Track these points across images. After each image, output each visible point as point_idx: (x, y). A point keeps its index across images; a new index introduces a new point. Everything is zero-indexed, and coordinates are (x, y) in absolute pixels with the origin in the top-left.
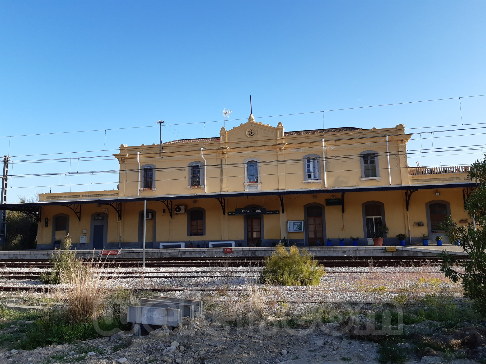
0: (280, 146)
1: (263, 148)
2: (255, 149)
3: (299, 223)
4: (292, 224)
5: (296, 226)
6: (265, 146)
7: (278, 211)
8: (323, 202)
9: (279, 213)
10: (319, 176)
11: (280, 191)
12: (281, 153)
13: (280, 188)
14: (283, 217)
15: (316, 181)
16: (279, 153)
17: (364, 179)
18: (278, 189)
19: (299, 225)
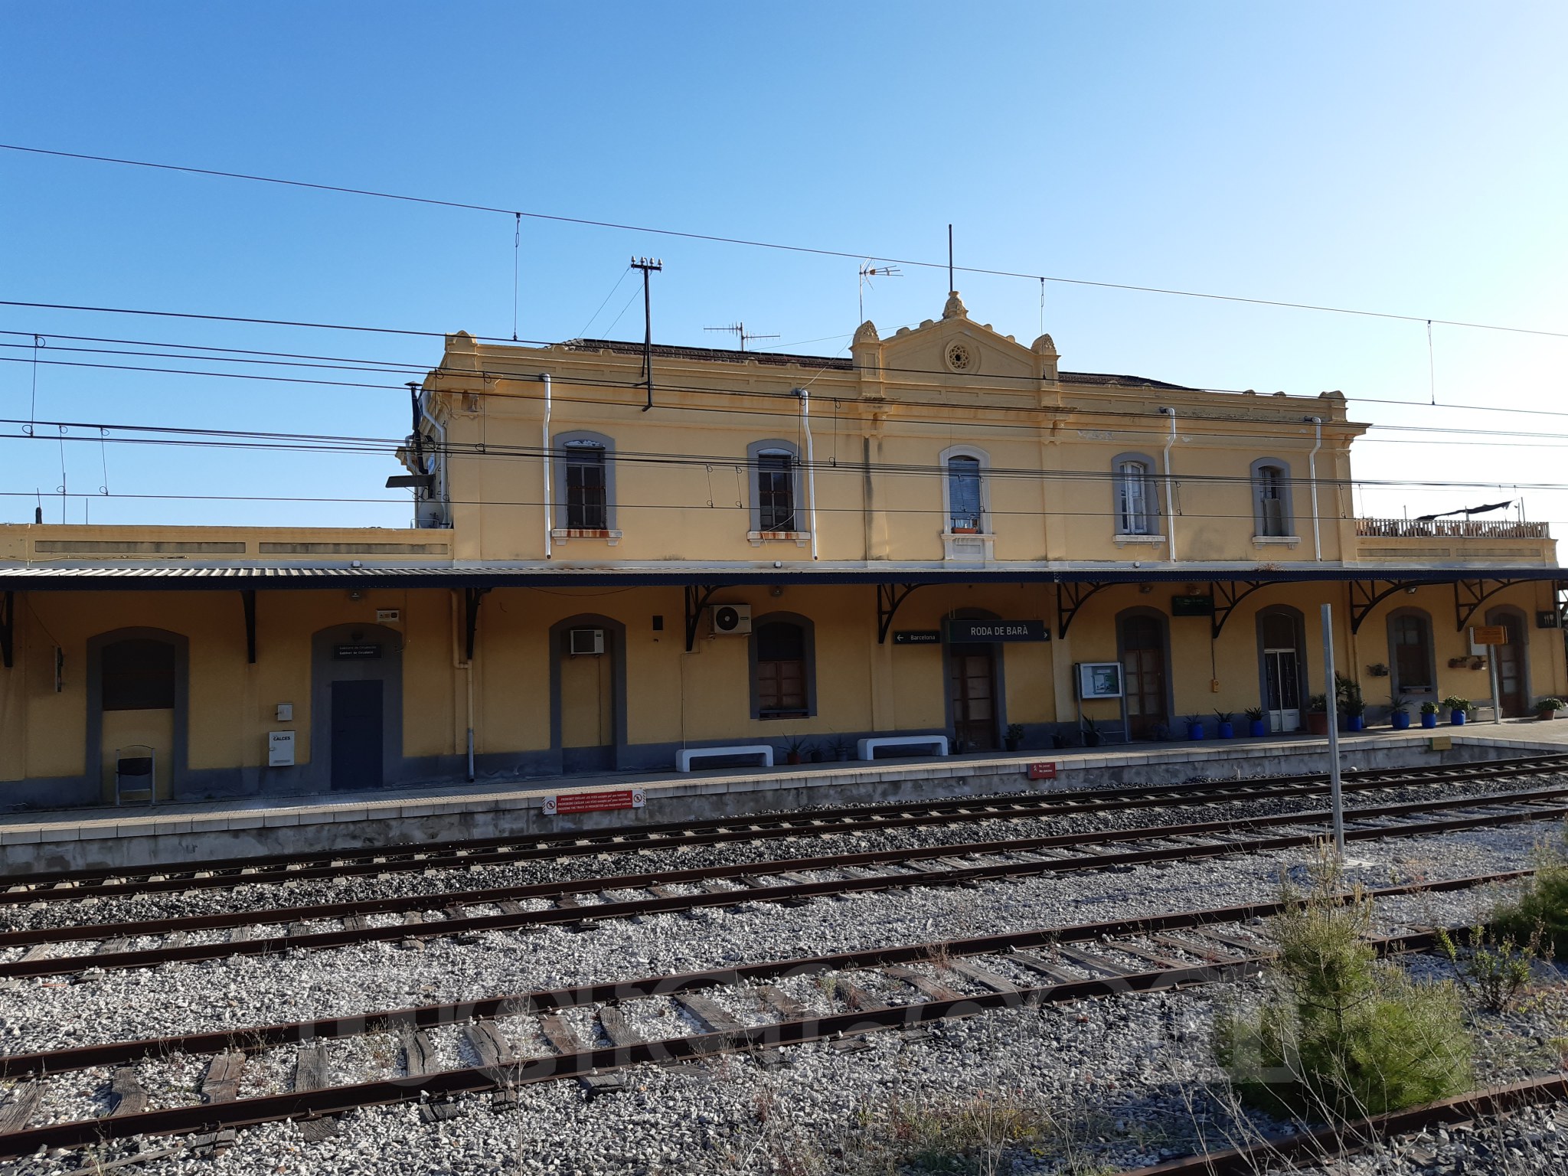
0: (1059, 417)
1: (1000, 414)
2: (975, 418)
3: (1109, 671)
4: (1090, 672)
5: (1101, 680)
6: (1008, 409)
7: (1048, 631)
8: (1165, 607)
9: (1049, 639)
10: (1151, 523)
11: (1054, 567)
12: (1052, 439)
13: (1050, 556)
14: (1062, 651)
15: (1145, 538)
16: (1047, 438)
17: (1263, 539)
18: (1045, 559)
19: (1108, 677)
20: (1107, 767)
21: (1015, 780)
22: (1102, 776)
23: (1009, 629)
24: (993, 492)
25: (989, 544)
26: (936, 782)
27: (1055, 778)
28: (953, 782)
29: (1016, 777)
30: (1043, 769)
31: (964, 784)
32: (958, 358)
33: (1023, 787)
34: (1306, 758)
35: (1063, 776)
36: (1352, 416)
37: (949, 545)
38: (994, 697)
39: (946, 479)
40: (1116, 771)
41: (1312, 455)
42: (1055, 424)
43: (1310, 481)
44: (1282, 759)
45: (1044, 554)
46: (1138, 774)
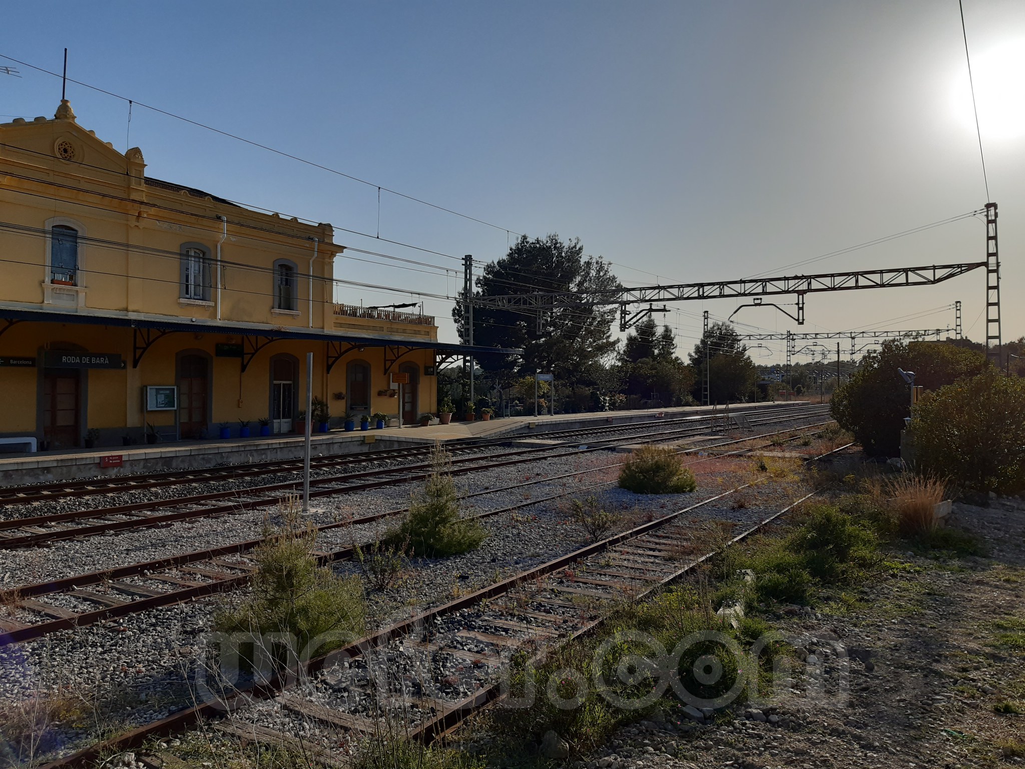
0: (143, 208)
1: (96, 199)
3: (168, 392)
4: (154, 392)
5: (161, 398)
6: (104, 196)
7: (125, 363)
8: (211, 350)
9: (125, 367)
10: (205, 292)
11: (132, 316)
12: (137, 224)
13: (130, 308)
14: (133, 378)
15: (200, 302)
16: (133, 222)
17: (277, 311)
18: (126, 310)
19: (166, 396)
20: (161, 458)
21: (90, 469)
22: (157, 464)
23: (93, 360)
24: (87, 255)
25: (82, 295)
26: (24, 472)
27: (122, 467)
28: (39, 472)
29: (91, 466)
30: (112, 460)
31: (48, 472)
32: (65, 151)
33: (95, 474)
34: (293, 449)
35: (128, 465)
36: (336, 241)
37: (48, 292)
38: (78, 410)
39: (49, 242)
40: (167, 460)
41: (311, 262)
42: (139, 213)
43: (309, 276)
44: (278, 450)
45: (124, 306)
46: (183, 461)
